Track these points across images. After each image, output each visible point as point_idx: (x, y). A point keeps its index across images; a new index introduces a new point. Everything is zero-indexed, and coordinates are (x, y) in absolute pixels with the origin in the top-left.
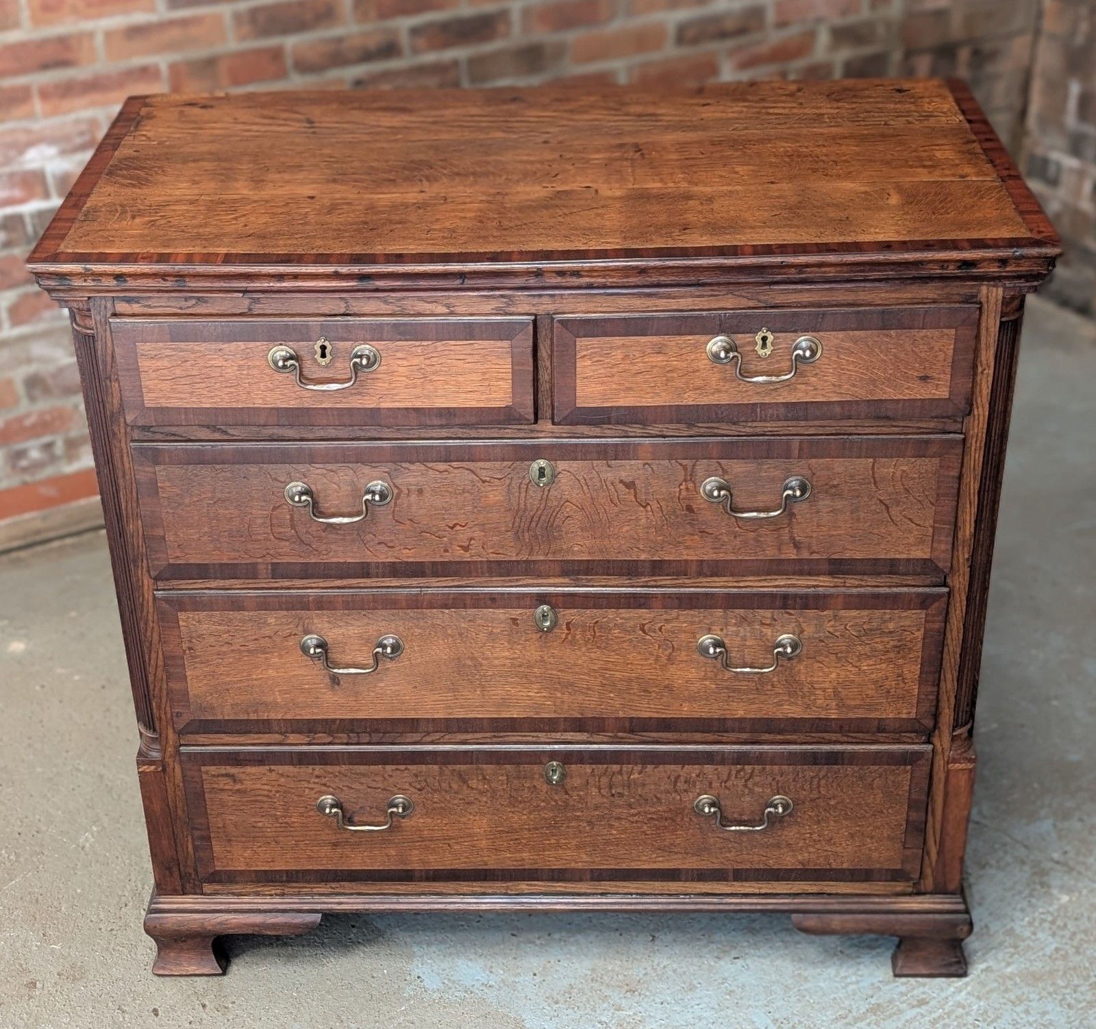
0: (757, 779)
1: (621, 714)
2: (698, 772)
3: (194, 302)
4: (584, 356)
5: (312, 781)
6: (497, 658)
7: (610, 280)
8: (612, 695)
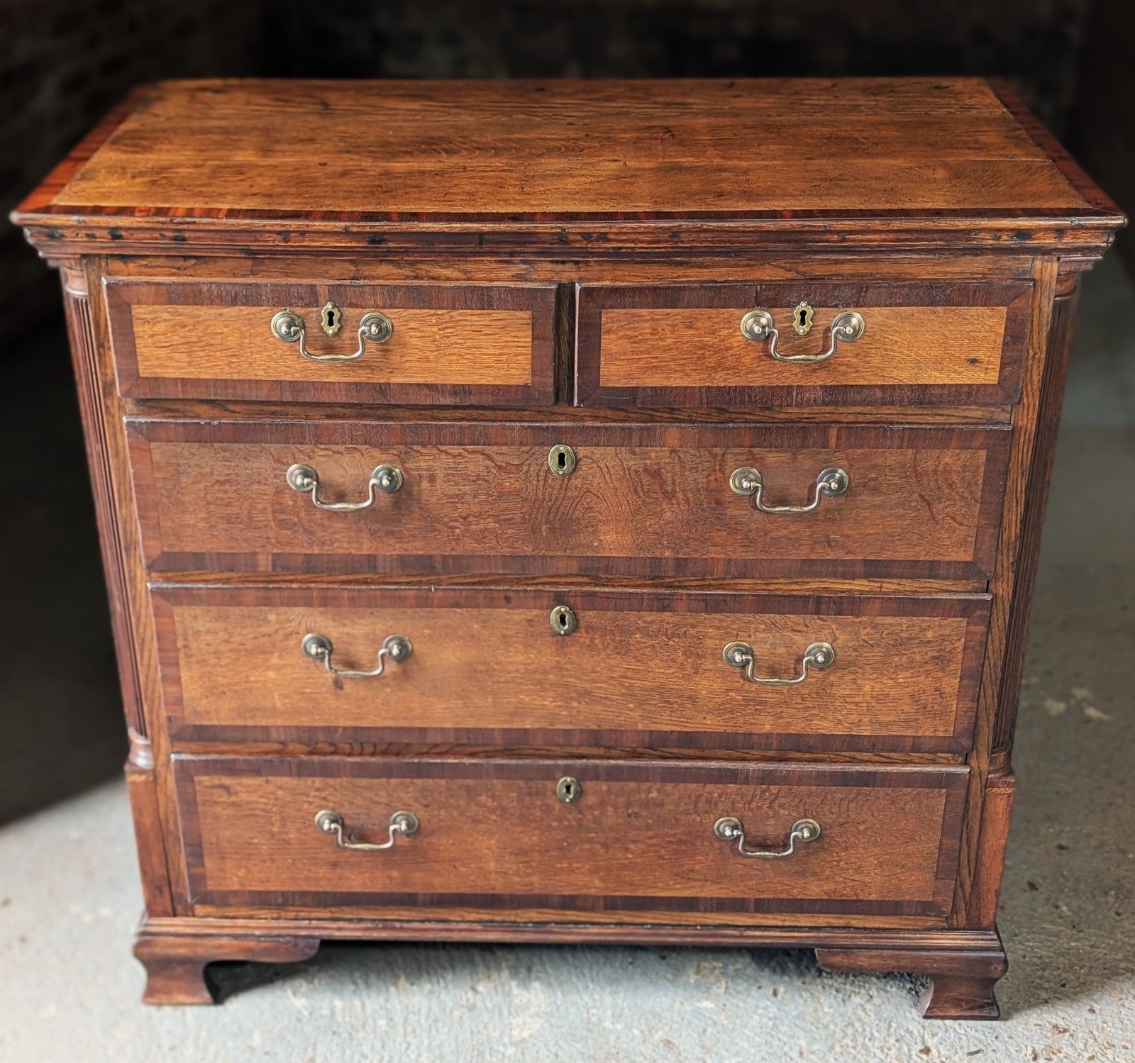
0: (783, 800)
1: (640, 727)
2: (719, 791)
3: (193, 262)
4: (610, 329)
5: (312, 794)
6: (511, 663)
7: (640, 245)
8: (631, 706)
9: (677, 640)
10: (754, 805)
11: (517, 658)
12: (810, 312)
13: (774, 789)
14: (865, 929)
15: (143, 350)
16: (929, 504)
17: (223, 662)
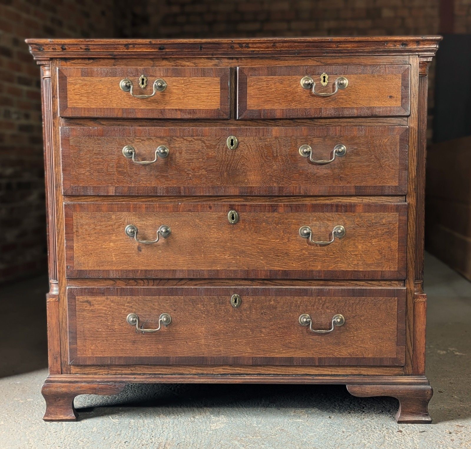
0: (328, 305)
1: (266, 269)
2: (301, 300)
3: (92, 61)
5: (126, 305)
6: (211, 238)
7: (261, 49)
8: (262, 258)
9: (280, 225)
10: (315, 307)
11: (214, 235)
12: (327, 77)
13: (323, 298)
14: (368, 375)
15: (70, 96)
16: (379, 160)
17: (92, 239)
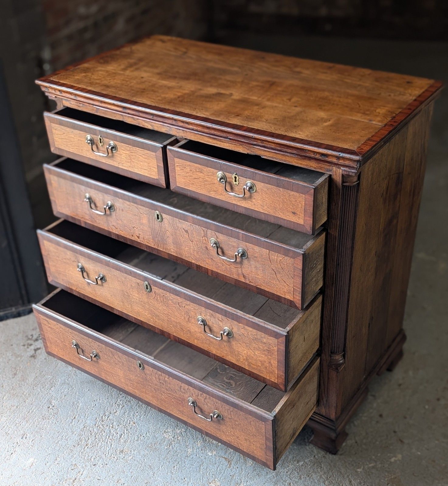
4: (177, 166)
12: (238, 178)
16: (275, 273)
